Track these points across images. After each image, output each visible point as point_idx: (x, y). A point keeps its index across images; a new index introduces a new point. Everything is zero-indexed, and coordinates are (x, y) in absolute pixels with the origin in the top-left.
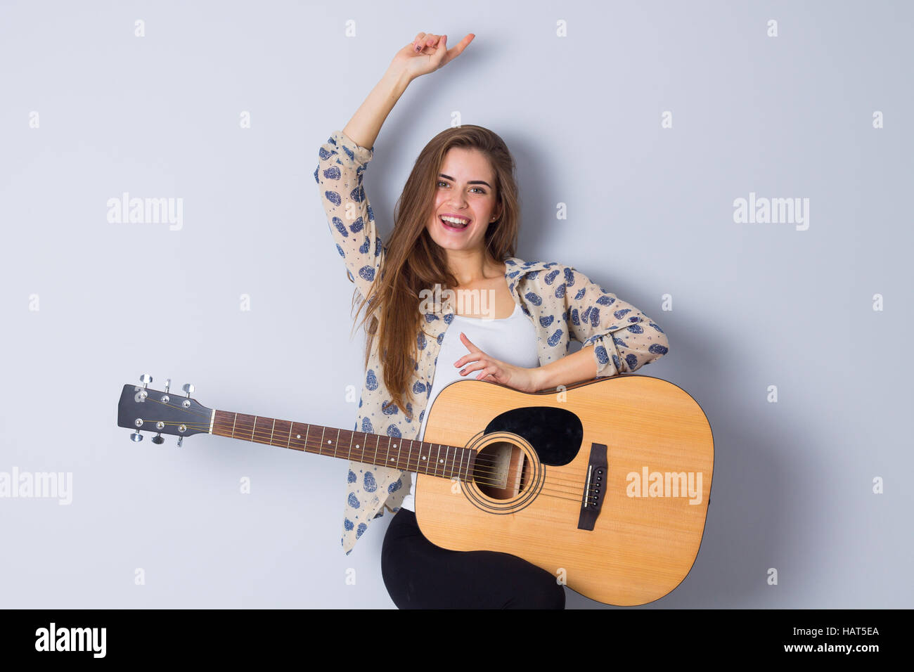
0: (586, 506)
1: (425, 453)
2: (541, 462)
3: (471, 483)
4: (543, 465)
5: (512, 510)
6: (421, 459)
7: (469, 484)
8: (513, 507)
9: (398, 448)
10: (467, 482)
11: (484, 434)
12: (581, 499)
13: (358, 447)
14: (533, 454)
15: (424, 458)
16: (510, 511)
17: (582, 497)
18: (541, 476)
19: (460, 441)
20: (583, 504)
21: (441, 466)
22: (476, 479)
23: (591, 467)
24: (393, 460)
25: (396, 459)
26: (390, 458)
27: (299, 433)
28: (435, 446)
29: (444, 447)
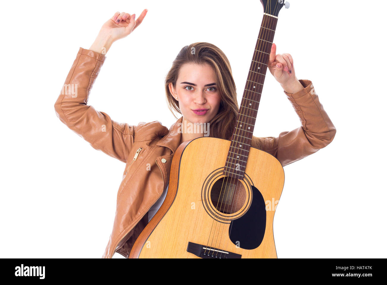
0: (204, 248)
1: (244, 147)
2: (232, 221)
3: (224, 174)
4: (230, 222)
5: (204, 200)
6: (241, 144)
7: (222, 173)
8: (205, 200)
9: (248, 129)
10: (224, 172)
11: (252, 186)
12: (209, 245)
13: (250, 104)
14: (237, 216)
15: (241, 146)
16: (203, 199)
17: (210, 246)
18: (223, 221)
19: (249, 171)
20: (205, 247)
21: (235, 156)
22: (226, 178)
23: (228, 253)
24: (241, 126)
25: (242, 128)
26: (242, 124)
27: (261, 69)
28: (247, 154)
29: (246, 159)
